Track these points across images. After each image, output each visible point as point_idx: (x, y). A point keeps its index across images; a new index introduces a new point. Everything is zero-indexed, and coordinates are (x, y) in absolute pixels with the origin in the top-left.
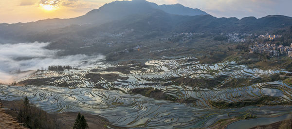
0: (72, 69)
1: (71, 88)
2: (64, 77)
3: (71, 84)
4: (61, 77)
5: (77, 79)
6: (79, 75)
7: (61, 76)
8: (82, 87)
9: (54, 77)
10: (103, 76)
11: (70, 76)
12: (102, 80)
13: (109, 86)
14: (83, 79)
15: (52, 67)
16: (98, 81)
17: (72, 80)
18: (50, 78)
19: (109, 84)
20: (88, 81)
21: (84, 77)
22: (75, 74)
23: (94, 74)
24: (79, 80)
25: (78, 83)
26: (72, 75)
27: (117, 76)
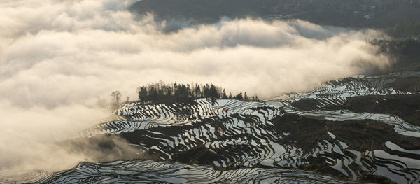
0: (225, 97)
1: (222, 169)
2: (197, 125)
3: (221, 154)
4: (187, 128)
5: (242, 136)
6: (249, 119)
7: (186, 121)
8: (259, 165)
9: (159, 129)
10: (335, 126)
11: (217, 122)
12: (332, 141)
13: (354, 166)
14: (263, 136)
15: (152, 89)
16: (315, 146)
17: (224, 138)
18: (145, 131)
19: (354, 157)
20: (279, 142)
21: (267, 127)
22: (236, 116)
23: (304, 117)
24: (250, 138)
25: (247, 149)
26: (227, 120)
27: (386, 132)
